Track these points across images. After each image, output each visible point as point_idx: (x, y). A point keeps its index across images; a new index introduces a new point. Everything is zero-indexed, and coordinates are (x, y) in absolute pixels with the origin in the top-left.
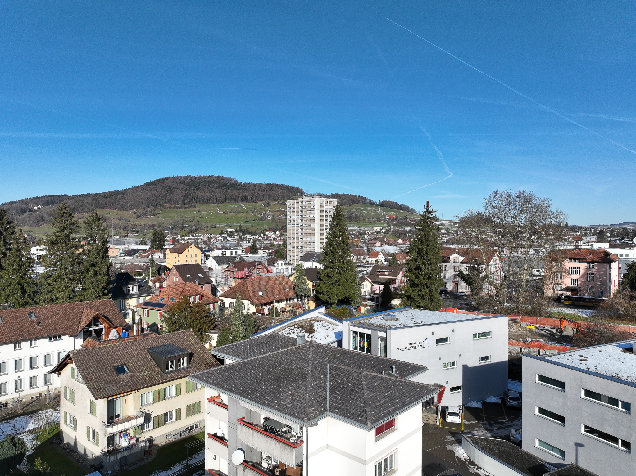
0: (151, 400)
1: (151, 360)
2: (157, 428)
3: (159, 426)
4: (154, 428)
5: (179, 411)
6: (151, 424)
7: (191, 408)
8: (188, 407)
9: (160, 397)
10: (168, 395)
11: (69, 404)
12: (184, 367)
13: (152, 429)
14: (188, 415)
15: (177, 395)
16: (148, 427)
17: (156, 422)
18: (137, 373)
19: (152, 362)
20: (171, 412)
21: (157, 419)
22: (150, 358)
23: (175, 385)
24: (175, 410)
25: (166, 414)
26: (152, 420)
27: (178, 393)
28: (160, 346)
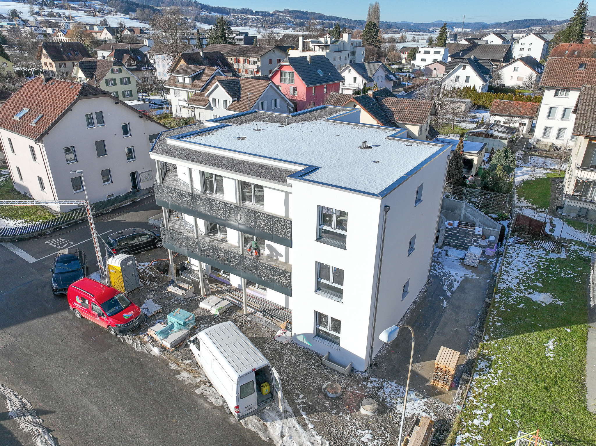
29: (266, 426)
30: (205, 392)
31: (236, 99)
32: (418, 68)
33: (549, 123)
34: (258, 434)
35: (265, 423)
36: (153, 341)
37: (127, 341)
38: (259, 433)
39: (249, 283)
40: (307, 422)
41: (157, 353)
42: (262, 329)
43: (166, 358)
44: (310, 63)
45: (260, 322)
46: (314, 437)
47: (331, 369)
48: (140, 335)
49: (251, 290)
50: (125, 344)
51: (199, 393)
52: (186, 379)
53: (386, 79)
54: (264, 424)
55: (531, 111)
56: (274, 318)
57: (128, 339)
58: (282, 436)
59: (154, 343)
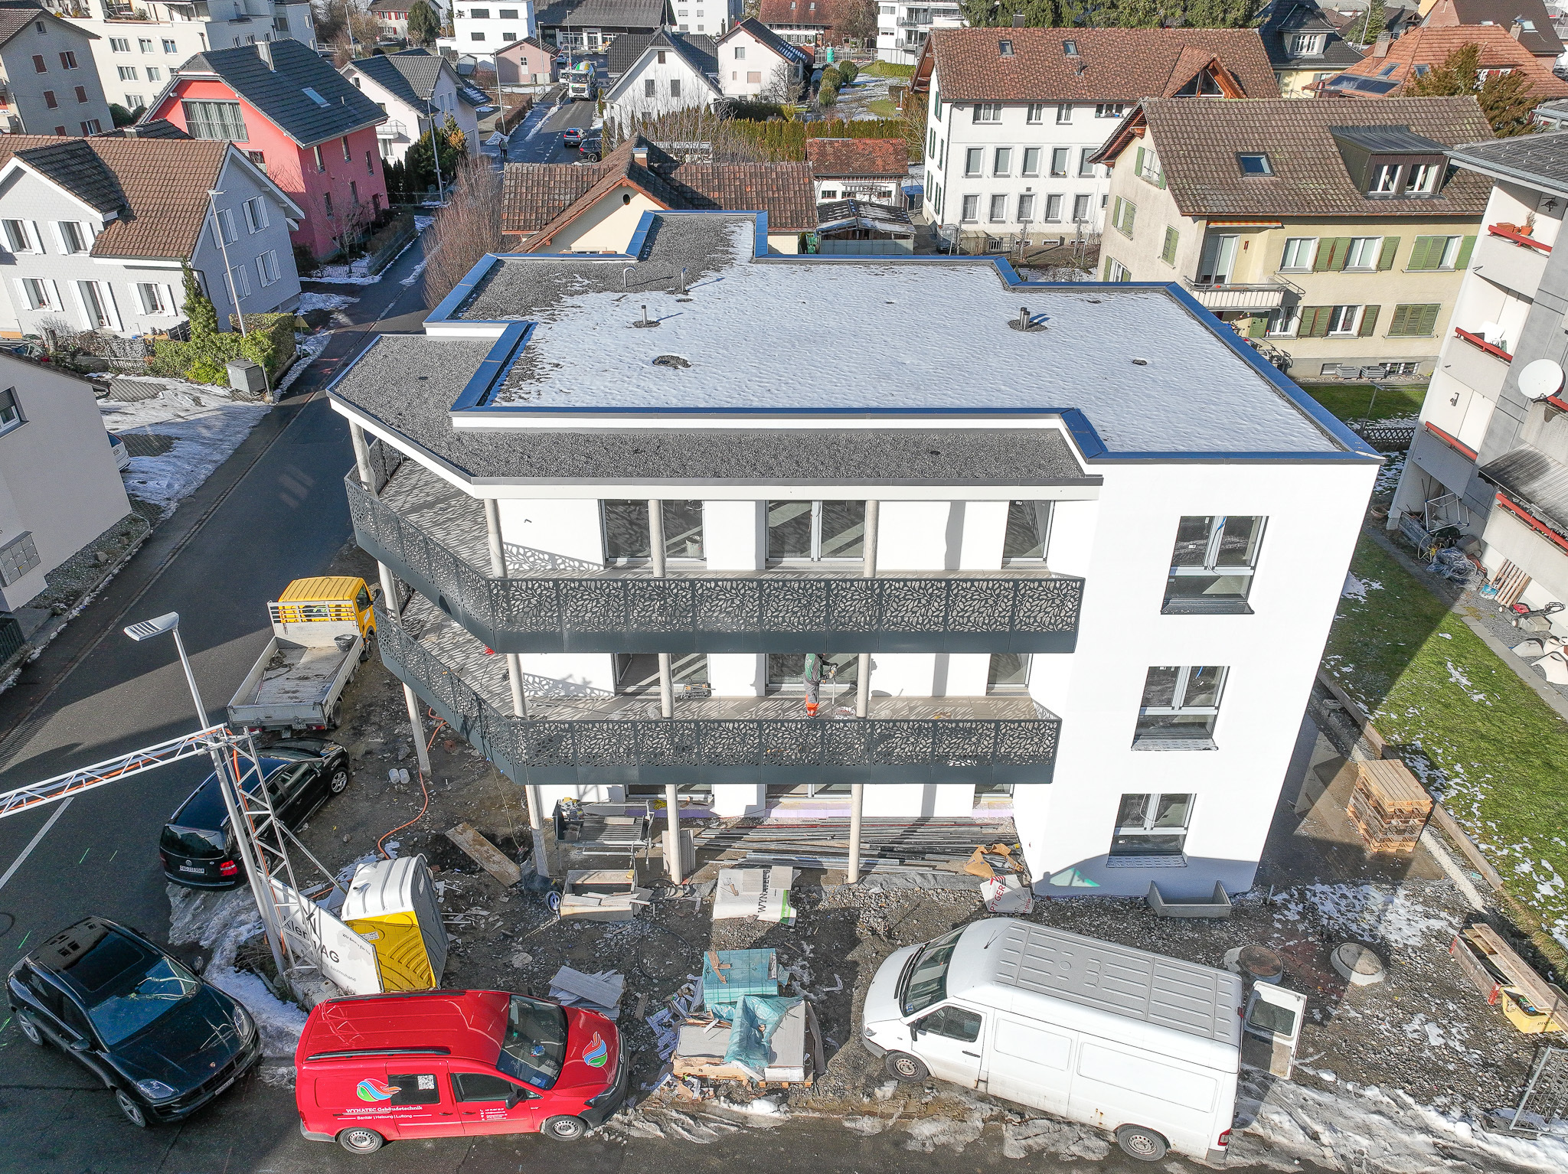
0: (1309, 263)
1: (1335, 157)
2: (1306, 336)
3: (1311, 335)
4: (1299, 335)
5: (1372, 313)
6: (1294, 323)
7: (1408, 314)
8: (1401, 310)
9: (1335, 259)
10: (1355, 261)
11: (1120, 237)
12: (1425, 194)
13: (1294, 335)
14: (1395, 330)
15: (1379, 268)
16: (1285, 330)
17: (1308, 323)
18: (1292, 181)
19: (1338, 164)
20: (1352, 308)
21: (1311, 314)
22: (1333, 153)
23: (1382, 239)
24: (1363, 308)
25: (1336, 310)
26: (1299, 314)
27: (1385, 263)
28: (1369, 127)
29: (1254, 1135)
30: (1030, 1142)
31: (114, 215)
32: (471, 62)
33: (971, 186)
34: (1266, 1166)
35: (1247, 1130)
36: (716, 1087)
37: (635, 1133)
38: (1265, 1161)
39: (774, 791)
40: (1311, 1072)
41: (777, 1115)
42: (934, 902)
43: (817, 1115)
44: (272, 68)
45: (911, 886)
46: (1361, 1096)
47: (1189, 919)
48: (649, 1093)
49: (787, 807)
50: (643, 1146)
51: (1022, 1155)
52: (943, 1139)
53: (460, 101)
54: (1245, 1134)
55: (898, 161)
56: (927, 856)
57: (630, 1124)
58: (1315, 1137)
59: (722, 1091)
